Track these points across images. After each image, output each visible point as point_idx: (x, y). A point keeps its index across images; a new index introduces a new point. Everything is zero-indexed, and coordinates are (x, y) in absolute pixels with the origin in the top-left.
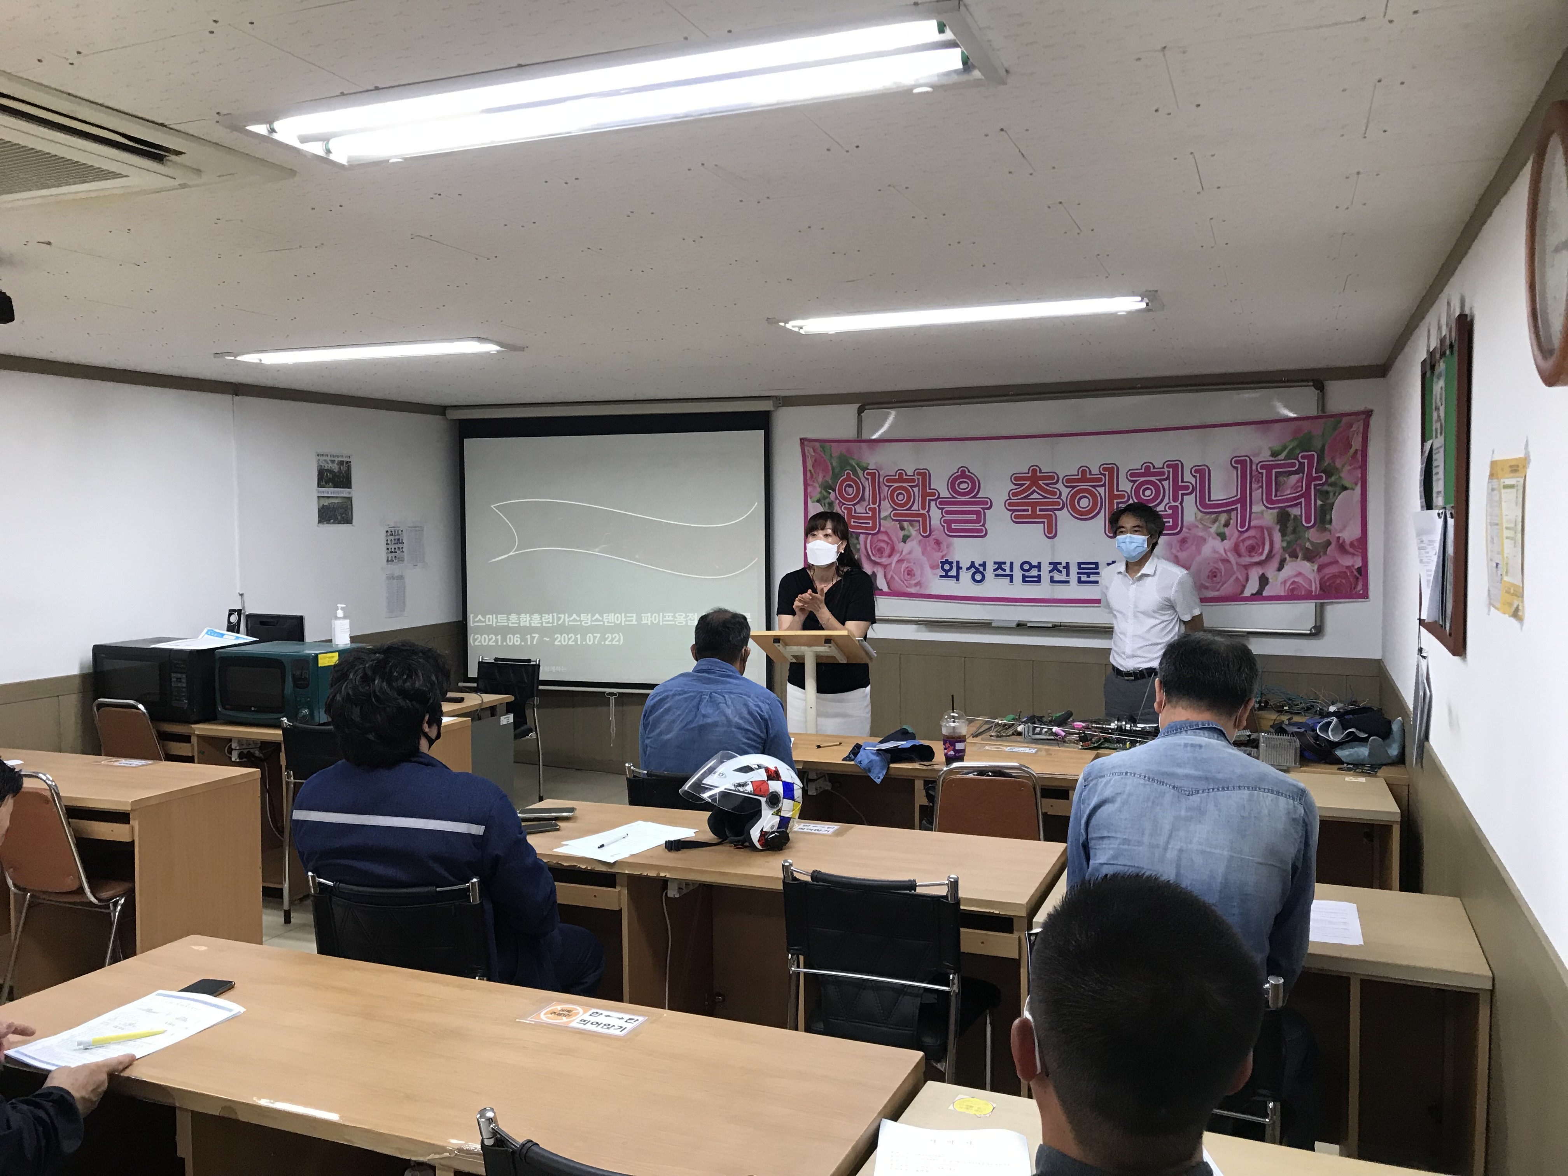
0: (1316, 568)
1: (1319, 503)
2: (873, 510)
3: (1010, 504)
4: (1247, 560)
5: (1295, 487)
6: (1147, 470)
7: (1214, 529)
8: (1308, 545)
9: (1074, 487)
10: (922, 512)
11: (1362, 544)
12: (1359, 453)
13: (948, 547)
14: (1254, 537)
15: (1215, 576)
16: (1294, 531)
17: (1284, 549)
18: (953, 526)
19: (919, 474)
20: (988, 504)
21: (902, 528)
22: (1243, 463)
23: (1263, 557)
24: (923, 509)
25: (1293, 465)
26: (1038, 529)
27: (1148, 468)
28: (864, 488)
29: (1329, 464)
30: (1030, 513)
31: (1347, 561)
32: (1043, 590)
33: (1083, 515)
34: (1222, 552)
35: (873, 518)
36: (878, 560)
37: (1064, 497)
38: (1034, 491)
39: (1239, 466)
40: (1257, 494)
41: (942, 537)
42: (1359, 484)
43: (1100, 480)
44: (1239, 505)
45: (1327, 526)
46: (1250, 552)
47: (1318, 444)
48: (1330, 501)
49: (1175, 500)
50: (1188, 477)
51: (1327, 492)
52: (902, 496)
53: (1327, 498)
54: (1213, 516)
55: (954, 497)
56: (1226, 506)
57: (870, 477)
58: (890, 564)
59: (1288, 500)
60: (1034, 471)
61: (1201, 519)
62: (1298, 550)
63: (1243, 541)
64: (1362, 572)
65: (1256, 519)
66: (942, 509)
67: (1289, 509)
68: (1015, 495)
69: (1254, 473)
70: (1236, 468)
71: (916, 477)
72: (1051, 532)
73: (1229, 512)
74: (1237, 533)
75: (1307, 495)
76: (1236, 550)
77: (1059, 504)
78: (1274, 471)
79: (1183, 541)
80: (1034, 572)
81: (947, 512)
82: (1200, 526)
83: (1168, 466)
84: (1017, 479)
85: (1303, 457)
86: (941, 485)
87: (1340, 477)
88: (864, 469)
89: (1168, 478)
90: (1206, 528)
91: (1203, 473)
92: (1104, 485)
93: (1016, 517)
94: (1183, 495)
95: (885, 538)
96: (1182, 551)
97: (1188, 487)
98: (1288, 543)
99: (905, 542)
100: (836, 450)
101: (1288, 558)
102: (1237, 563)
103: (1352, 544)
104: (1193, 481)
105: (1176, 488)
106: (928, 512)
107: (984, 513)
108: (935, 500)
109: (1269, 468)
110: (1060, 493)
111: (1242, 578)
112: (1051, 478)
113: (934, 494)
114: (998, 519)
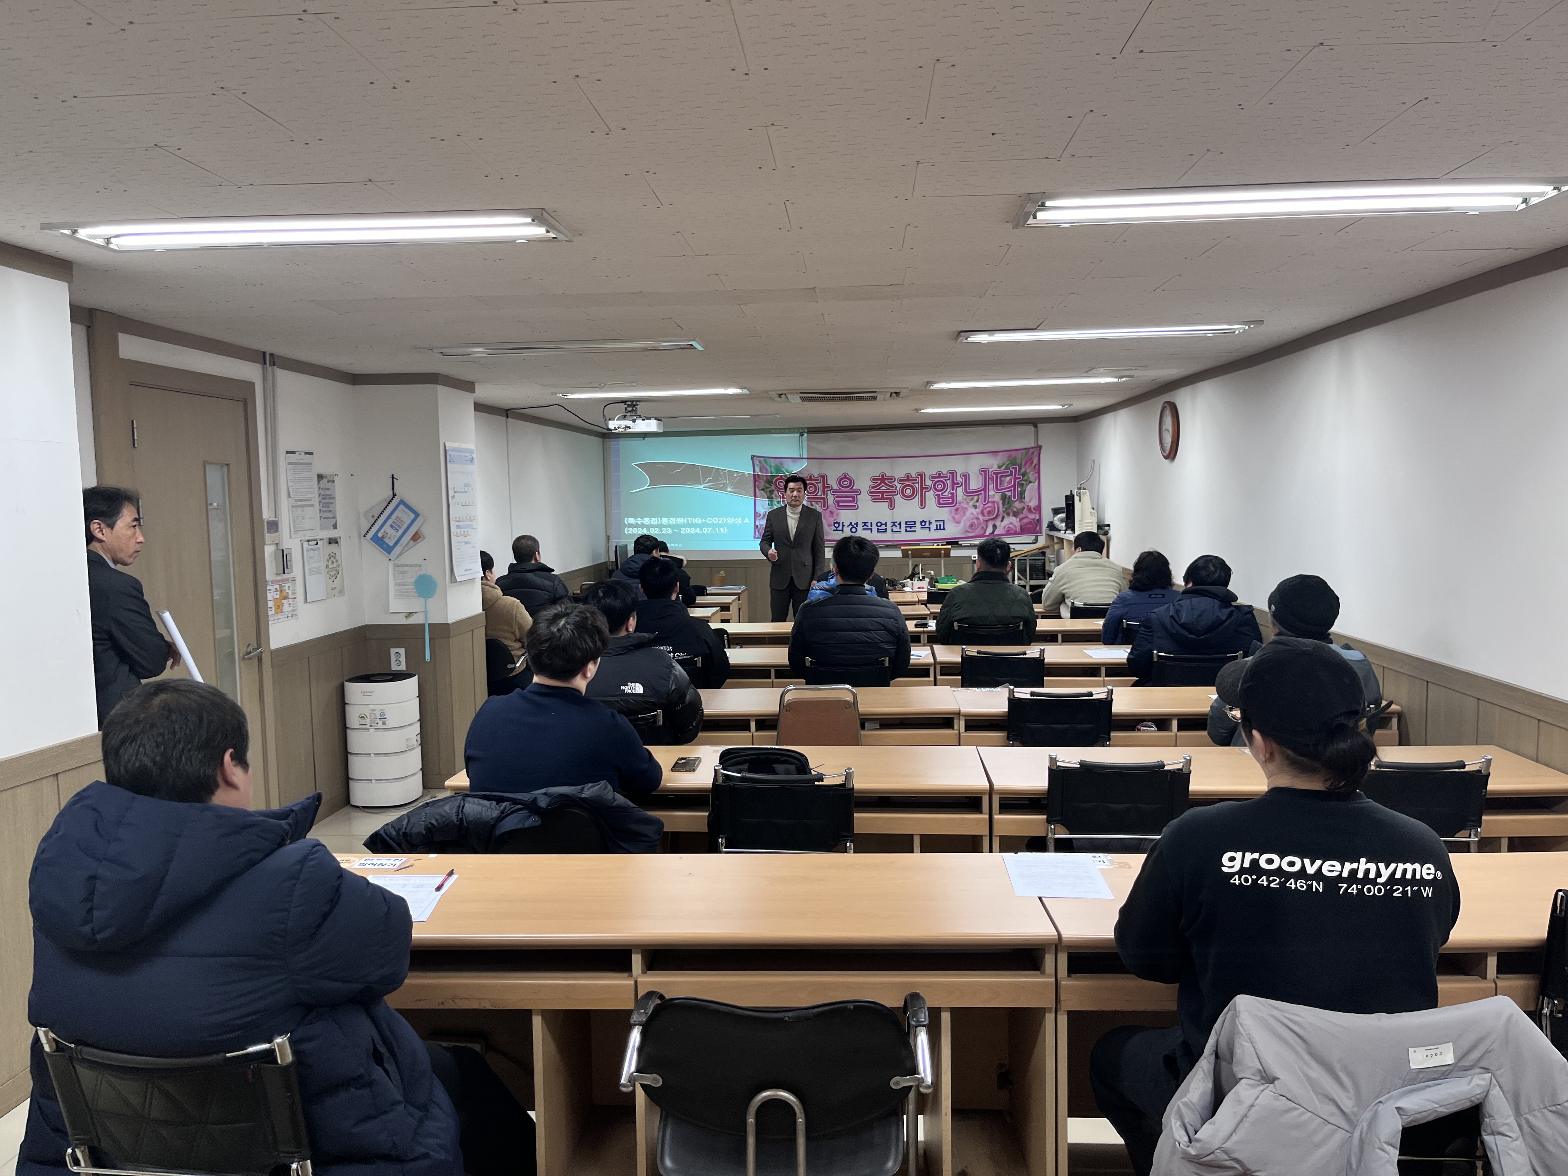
0: (1018, 520)
1: (1019, 489)
3: (870, 493)
4: (987, 518)
5: (1010, 482)
7: (971, 503)
8: (1015, 509)
9: (903, 484)
10: (823, 496)
11: (1038, 508)
12: (1037, 466)
13: (837, 515)
14: (990, 507)
15: (973, 526)
16: (1008, 503)
17: (1004, 512)
18: (841, 504)
19: (821, 476)
20: (858, 492)
22: (985, 471)
23: (994, 516)
24: (824, 494)
25: (1008, 472)
26: (885, 505)
27: (939, 474)
29: (1024, 472)
30: (881, 497)
31: (1032, 516)
32: (889, 535)
33: (908, 497)
34: (976, 514)
38: (883, 486)
39: (983, 473)
40: (991, 486)
41: (834, 510)
42: (1037, 482)
43: (916, 480)
44: (983, 492)
45: (1023, 500)
46: (988, 514)
47: (1019, 461)
48: (1024, 488)
49: (953, 490)
50: (959, 479)
51: (1023, 484)
53: (1023, 487)
54: (971, 497)
59: (1006, 489)
60: (883, 475)
61: (965, 499)
62: (1010, 512)
63: (986, 508)
64: (1039, 521)
65: (992, 498)
66: (834, 495)
67: (1006, 493)
69: (990, 476)
71: (819, 478)
72: (892, 506)
73: (978, 495)
74: (982, 505)
75: (1014, 486)
76: (982, 513)
77: (895, 492)
78: (999, 475)
79: (957, 510)
80: (883, 527)
81: (837, 497)
83: (950, 473)
84: (874, 479)
85: (1012, 468)
86: (833, 482)
89: (949, 479)
90: (968, 503)
91: (966, 476)
92: (918, 483)
93: (874, 499)
94: (957, 487)
96: (956, 514)
97: (958, 484)
98: (1006, 509)
100: (773, 463)
102: (983, 520)
103: (1034, 509)
104: (961, 480)
105: (953, 484)
106: (827, 496)
108: (830, 490)
109: (997, 474)
110: (896, 487)
111: (985, 527)
112: (892, 479)
113: (829, 487)
114: (864, 499)
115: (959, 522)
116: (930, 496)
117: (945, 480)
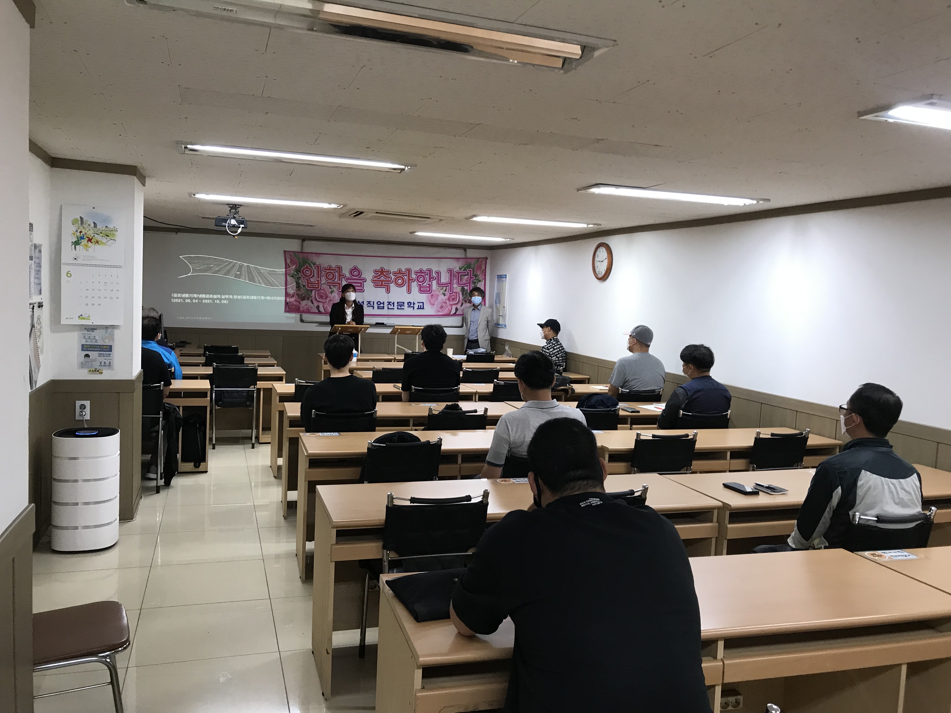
2: (318, 281)
3: (373, 281)
4: (452, 303)
5: (467, 279)
6: (421, 271)
9: (396, 276)
10: (339, 282)
12: (484, 270)
14: (454, 295)
15: (442, 308)
17: (463, 299)
21: (330, 288)
22: (451, 271)
23: (457, 302)
25: (466, 273)
26: (383, 290)
28: (314, 272)
29: (476, 274)
30: (380, 284)
32: (385, 311)
33: (399, 286)
34: (444, 300)
35: (318, 284)
36: (320, 300)
37: (393, 279)
38: (382, 276)
40: (455, 281)
42: (484, 280)
43: (405, 274)
44: (449, 285)
46: (453, 300)
47: (473, 266)
49: (430, 282)
50: (434, 274)
51: (475, 281)
52: (330, 276)
54: (442, 288)
55: (352, 277)
56: (445, 285)
57: (317, 268)
58: (326, 302)
59: (465, 284)
60: (382, 269)
61: (438, 289)
63: (451, 296)
65: (455, 289)
67: (464, 287)
68: (374, 277)
69: (454, 274)
70: (449, 272)
71: (336, 269)
72: (388, 291)
73: (447, 286)
74: (449, 294)
75: (469, 283)
76: (449, 299)
77: (391, 281)
78: (460, 274)
79: (432, 296)
80: (382, 305)
82: (437, 291)
83: (428, 270)
84: (376, 271)
85: (469, 270)
86: (346, 272)
87: (479, 278)
88: (314, 264)
89: (427, 275)
90: (439, 292)
91: (438, 273)
93: (375, 285)
95: (323, 292)
96: (431, 298)
97: (434, 278)
99: (331, 293)
100: (301, 256)
101: (464, 303)
102: (449, 304)
104: (435, 276)
105: (430, 278)
106: (341, 282)
107: (364, 284)
108: (344, 278)
109: (458, 273)
110: (391, 277)
111: (450, 308)
112: (389, 272)
113: (344, 276)
114: (369, 286)
115: (434, 305)
116: (414, 286)
117: (425, 275)
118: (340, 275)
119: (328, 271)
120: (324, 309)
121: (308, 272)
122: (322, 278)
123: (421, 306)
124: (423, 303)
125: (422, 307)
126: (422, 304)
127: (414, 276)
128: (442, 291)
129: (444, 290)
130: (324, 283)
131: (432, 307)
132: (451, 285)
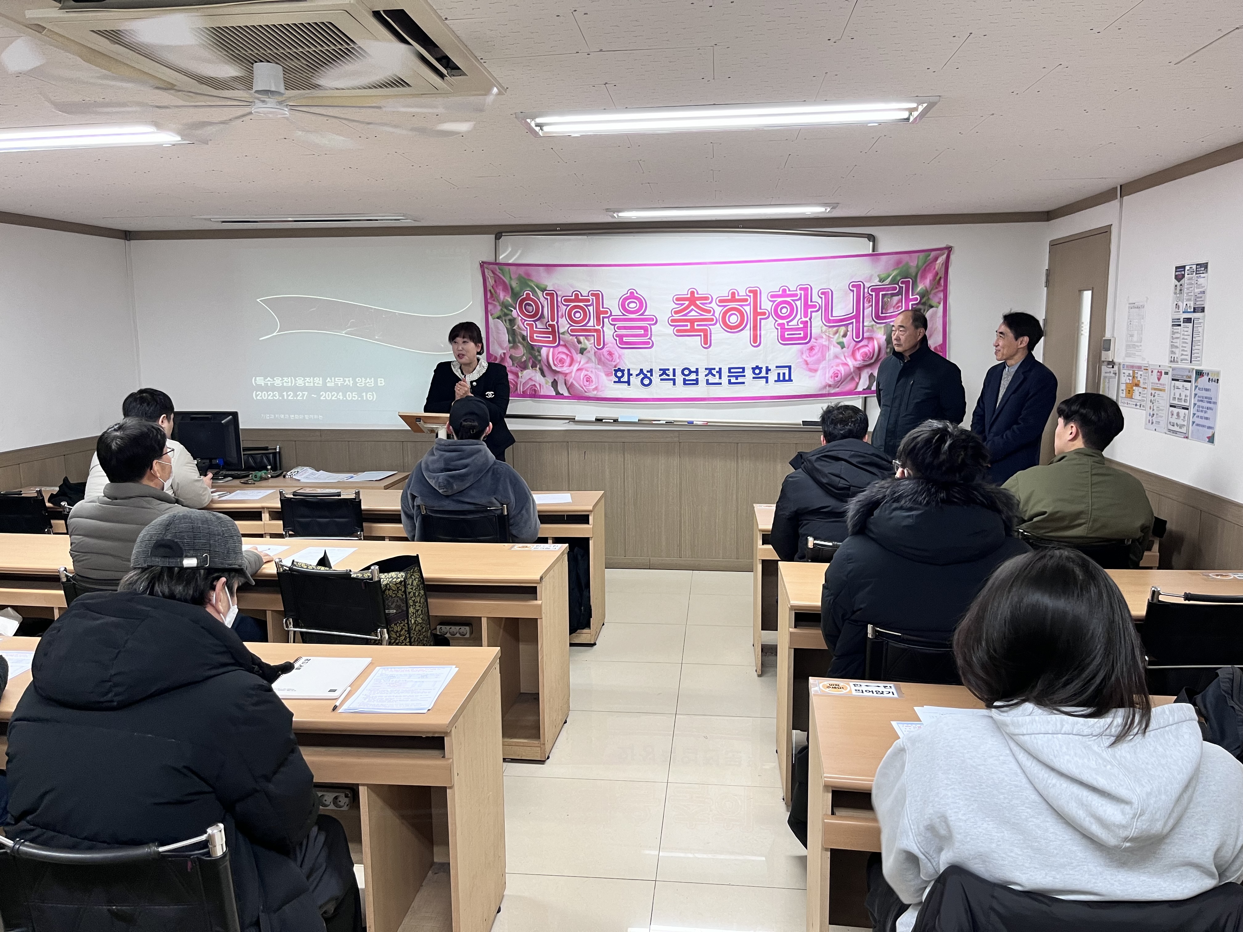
2: (552, 326)
6: (784, 292)
28: (543, 307)
35: (552, 333)
36: (558, 369)
37: (717, 315)
52: (579, 314)
56: (844, 321)
57: (549, 297)
58: (571, 372)
68: (676, 313)
70: (853, 291)
87: (928, 297)
88: (543, 290)
95: (565, 350)
107: (651, 329)
118: (598, 313)
119: (573, 304)
120: (568, 389)
121: (530, 308)
122: (560, 319)
123: (784, 374)
124: (790, 367)
125: (787, 378)
126: (786, 371)
127: (767, 305)
128: (837, 335)
129: (842, 334)
130: (564, 332)
131: (810, 377)
132: (858, 322)
